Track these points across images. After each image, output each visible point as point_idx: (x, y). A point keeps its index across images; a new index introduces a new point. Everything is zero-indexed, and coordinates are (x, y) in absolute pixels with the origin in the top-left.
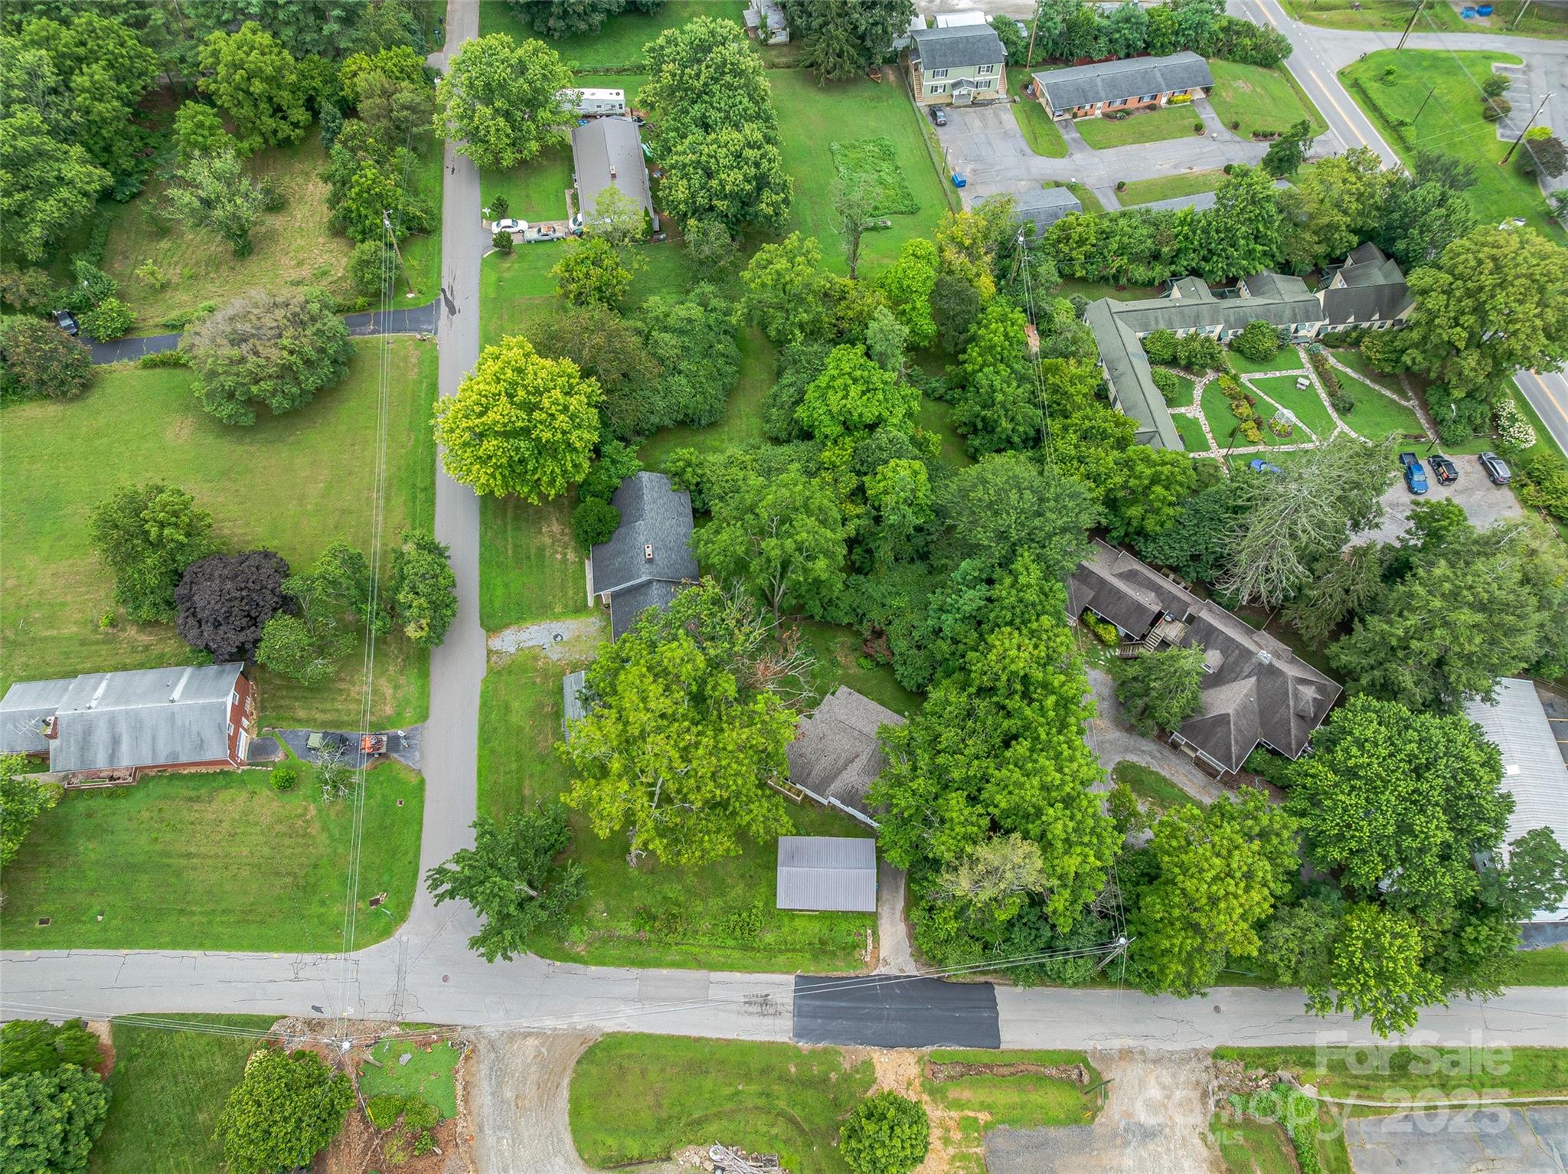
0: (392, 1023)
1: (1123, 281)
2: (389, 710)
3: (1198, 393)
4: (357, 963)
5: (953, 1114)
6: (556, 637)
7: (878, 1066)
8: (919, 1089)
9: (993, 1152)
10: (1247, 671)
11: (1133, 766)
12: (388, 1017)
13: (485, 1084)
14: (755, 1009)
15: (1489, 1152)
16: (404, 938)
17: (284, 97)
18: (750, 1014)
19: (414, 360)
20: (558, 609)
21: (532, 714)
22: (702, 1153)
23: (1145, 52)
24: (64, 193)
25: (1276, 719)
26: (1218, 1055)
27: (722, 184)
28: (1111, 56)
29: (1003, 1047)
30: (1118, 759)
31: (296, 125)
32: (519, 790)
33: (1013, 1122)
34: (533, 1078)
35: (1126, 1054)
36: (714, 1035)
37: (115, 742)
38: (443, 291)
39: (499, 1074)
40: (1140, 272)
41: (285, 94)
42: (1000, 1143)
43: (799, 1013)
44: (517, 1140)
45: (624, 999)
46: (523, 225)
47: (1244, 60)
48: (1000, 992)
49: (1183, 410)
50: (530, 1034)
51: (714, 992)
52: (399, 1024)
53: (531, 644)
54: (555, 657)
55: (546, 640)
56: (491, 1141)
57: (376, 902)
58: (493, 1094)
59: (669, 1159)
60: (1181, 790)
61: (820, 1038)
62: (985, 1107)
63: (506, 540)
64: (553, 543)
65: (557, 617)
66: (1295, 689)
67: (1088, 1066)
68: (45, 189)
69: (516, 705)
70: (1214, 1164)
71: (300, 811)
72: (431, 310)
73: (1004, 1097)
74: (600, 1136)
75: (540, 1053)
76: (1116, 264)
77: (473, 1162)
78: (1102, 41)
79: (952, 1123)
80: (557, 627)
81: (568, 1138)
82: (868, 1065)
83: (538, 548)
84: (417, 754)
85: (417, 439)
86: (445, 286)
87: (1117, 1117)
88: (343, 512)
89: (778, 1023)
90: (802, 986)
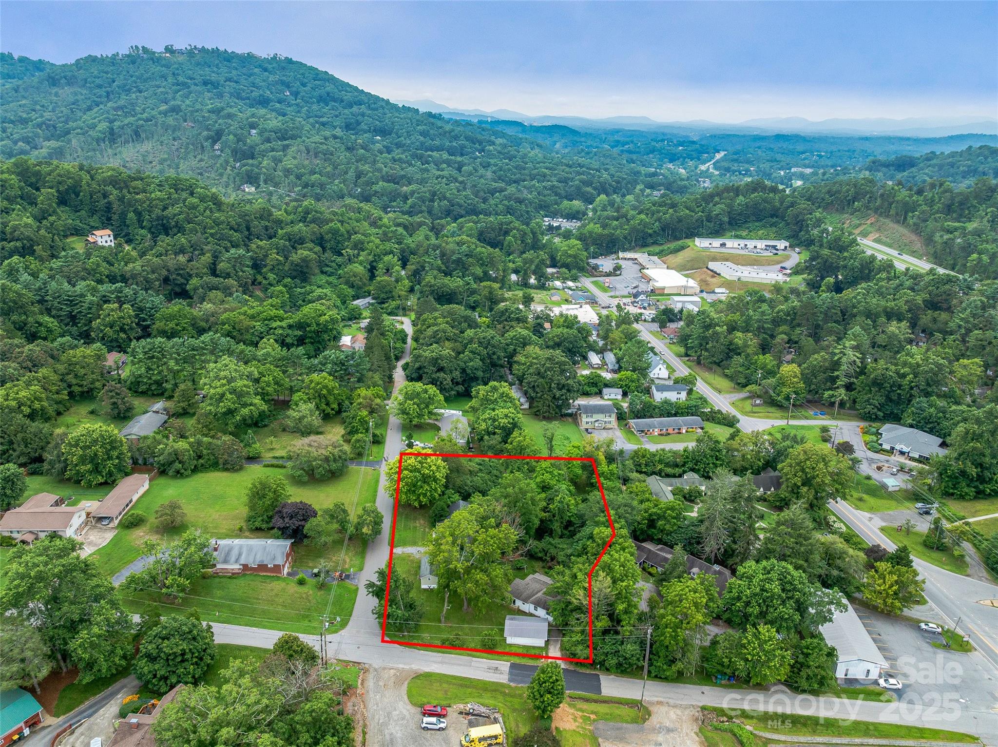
0: (334, 659)
1: (663, 474)
2: (347, 566)
5: (578, 714)
6: (418, 552)
9: (596, 728)
12: (332, 657)
13: (371, 680)
14: (492, 671)
16: (343, 634)
17: (331, 398)
18: (490, 672)
19: (371, 474)
20: (420, 544)
21: (406, 573)
22: (464, 705)
23: (675, 415)
24: (251, 407)
26: (703, 708)
27: (499, 423)
28: (661, 416)
29: (602, 694)
31: (333, 409)
33: (606, 719)
34: (392, 680)
35: (660, 703)
36: (473, 677)
37: (240, 555)
38: (384, 457)
39: (378, 678)
40: (669, 470)
41: (332, 397)
42: (600, 726)
43: (510, 673)
44: (383, 696)
45: (435, 662)
47: (719, 423)
48: (601, 677)
50: (392, 668)
51: (474, 664)
52: (336, 659)
53: (408, 552)
54: (417, 557)
55: (414, 551)
56: (372, 696)
58: (374, 683)
59: (450, 707)
61: (521, 683)
62: (593, 713)
63: (401, 523)
64: (420, 525)
67: (642, 705)
68: (245, 405)
70: (701, 743)
72: (378, 462)
73: (602, 711)
74: (419, 698)
75: (396, 674)
76: (659, 468)
77: (363, 700)
78: (657, 410)
79: (577, 717)
80: (419, 549)
81: (406, 697)
83: (414, 526)
84: (357, 581)
87: (655, 723)
89: (502, 676)
90: (513, 666)
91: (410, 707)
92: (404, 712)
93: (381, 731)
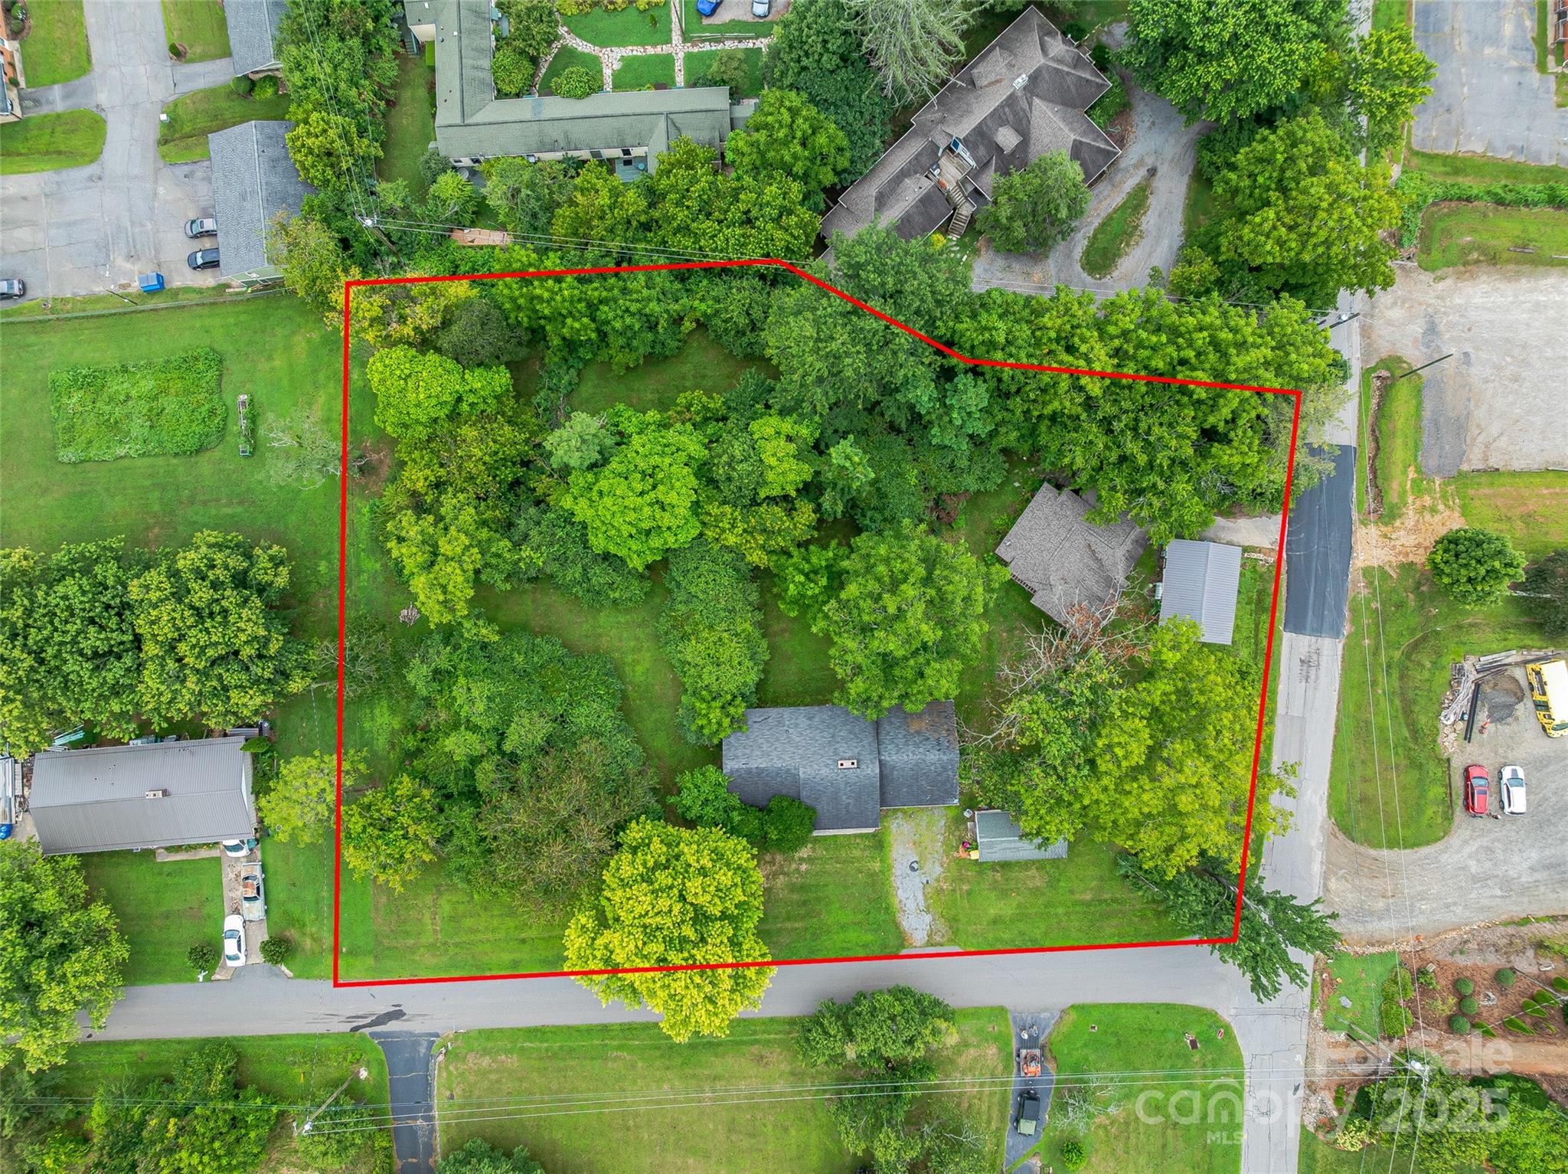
0: (1311, 1017)
2: (992, 1051)
3: (582, 46)
4: (1254, 1056)
5: (1410, 501)
6: (913, 869)
7: (1369, 563)
8: (1390, 528)
9: (1439, 470)
10: (1026, 106)
11: (1087, 253)
12: (1306, 1021)
13: (1369, 927)
14: (1313, 672)
15: (1447, 29)
16: (1233, 1012)
18: (1317, 677)
19: (486, 1061)
20: (876, 866)
21: (1004, 894)
22: (1447, 730)
25: (1074, 90)
29: (1354, 444)
30: (1078, 267)
32: (1087, 904)
33: (1417, 448)
34: (1366, 882)
36: (1334, 713)
38: (355, 1029)
39: (1362, 913)
42: (1433, 462)
43: (1318, 632)
44: (1422, 897)
46: (232, 922)
49: (607, 72)
50: (1325, 886)
51: (1296, 712)
52: (1312, 1010)
53: (921, 898)
54: (938, 870)
55: (917, 880)
56: (1422, 920)
57: (1194, 1044)
58: (1380, 919)
59: (1448, 760)
60: (1115, 211)
61: (1340, 613)
62: (1405, 473)
63: (780, 930)
64: (785, 874)
65: (886, 869)
66: (1053, 59)
67: (1374, 369)
69: (992, 912)
71: (1101, 1132)
72: (389, 1044)
73: (1399, 452)
74: (1425, 820)
75: (1343, 877)
77: (1438, 935)
79: (1418, 503)
80: (899, 868)
81: (1425, 850)
82: (1367, 572)
83: (792, 891)
84: (1043, 1015)
85: (619, 1048)
86: (347, 1027)
87: (1417, 353)
88: (731, 1129)
89: (1325, 652)
90: (1296, 625)
91: (1454, 840)
92: (1473, 847)
93: (1525, 890)
